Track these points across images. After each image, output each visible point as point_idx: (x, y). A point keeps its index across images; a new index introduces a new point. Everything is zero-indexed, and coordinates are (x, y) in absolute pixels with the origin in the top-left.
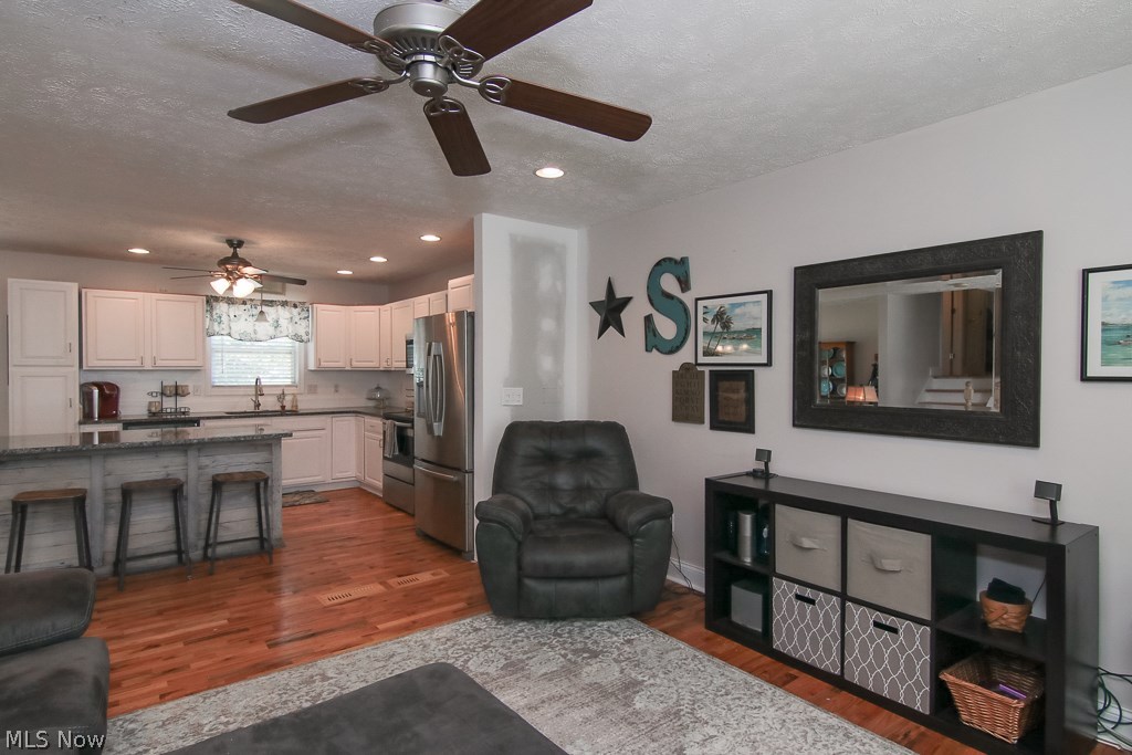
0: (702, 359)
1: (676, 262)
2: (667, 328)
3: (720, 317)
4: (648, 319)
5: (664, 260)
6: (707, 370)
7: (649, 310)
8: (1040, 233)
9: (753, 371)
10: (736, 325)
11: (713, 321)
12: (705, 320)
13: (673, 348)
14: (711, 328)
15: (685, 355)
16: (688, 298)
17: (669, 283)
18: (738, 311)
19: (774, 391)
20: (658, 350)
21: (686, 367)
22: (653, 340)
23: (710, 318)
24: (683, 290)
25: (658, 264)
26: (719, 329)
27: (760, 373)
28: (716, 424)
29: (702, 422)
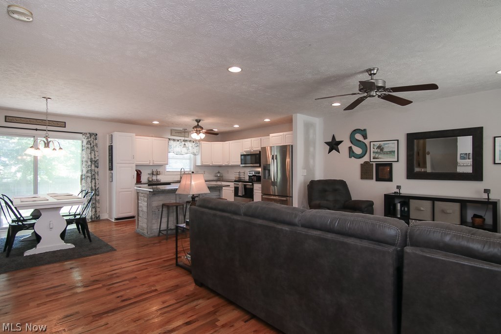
0: (372, 160)
1: (362, 130)
2: (358, 150)
3: (379, 147)
4: (350, 148)
5: (357, 129)
6: (374, 164)
7: (351, 145)
8: (482, 127)
9: (392, 163)
10: (385, 150)
11: (377, 148)
12: (373, 148)
13: (360, 157)
14: (376, 150)
15: (366, 159)
16: (366, 142)
17: (358, 137)
18: (386, 146)
19: (400, 169)
20: (354, 157)
21: (366, 163)
22: (352, 153)
23: (375, 147)
24: (365, 139)
25: (355, 130)
26: (379, 151)
27: (394, 165)
28: (378, 179)
29: (373, 179)
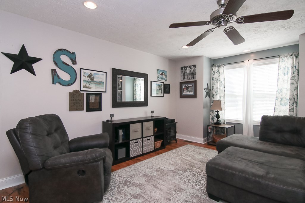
0: (83, 89)
1: (70, 52)
2: (65, 76)
3: (90, 76)
4: (54, 71)
5: (64, 50)
6: (85, 93)
7: (54, 67)
9: (101, 93)
10: (95, 80)
11: (88, 77)
12: (84, 76)
13: (69, 84)
14: (87, 79)
15: (75, 87)
16: (76, 67)
17: (65, 58)
18: (97, 76)
19: (107, 100)
20: (61, 84)
21: (76, 92)
22: (55, 78)
23: (86, 76)
24: (73, 64)
25: (60, 50)
26: (90, 80)
27: (103, 94)
28: (88, 110)
29: (83, 110)
